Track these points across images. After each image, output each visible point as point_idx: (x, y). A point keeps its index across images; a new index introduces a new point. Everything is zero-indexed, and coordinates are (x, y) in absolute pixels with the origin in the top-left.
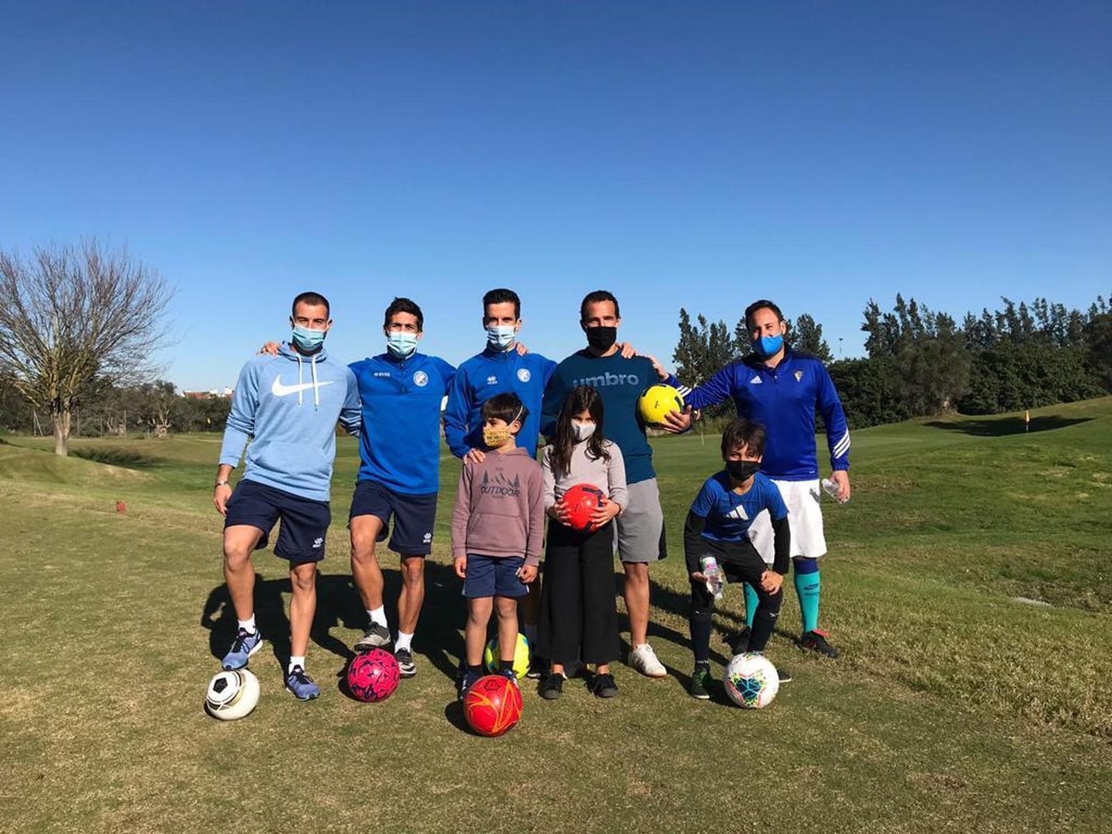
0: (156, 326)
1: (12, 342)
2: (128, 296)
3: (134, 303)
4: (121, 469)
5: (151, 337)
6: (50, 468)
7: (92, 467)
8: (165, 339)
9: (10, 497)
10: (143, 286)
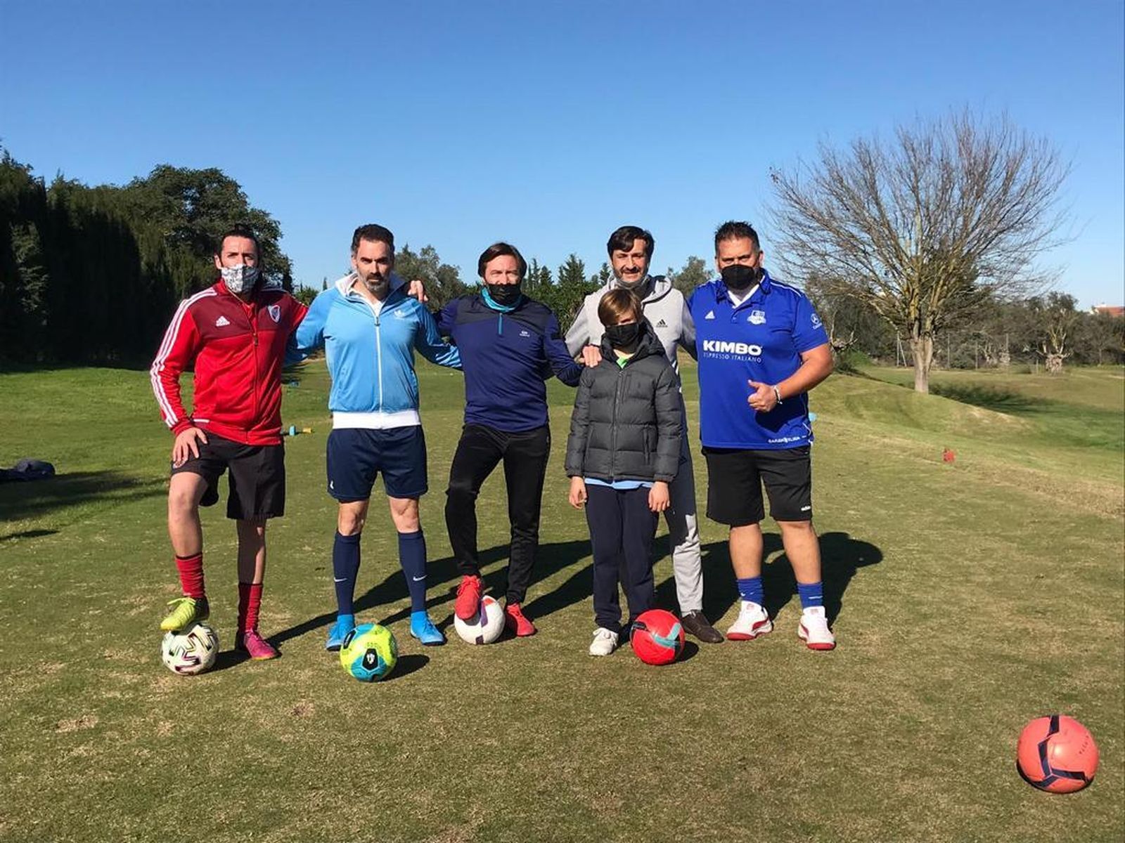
0: (1043, 217)
1: (869, 249)
2: (1009, 179)
3: (1015, 189)
4: (990, 412)
5: (1035, 234)
6: (904, 407)
7: (954, 408)
8: (1053, 236)
9: (841, 438)
10: (1027, 164)
